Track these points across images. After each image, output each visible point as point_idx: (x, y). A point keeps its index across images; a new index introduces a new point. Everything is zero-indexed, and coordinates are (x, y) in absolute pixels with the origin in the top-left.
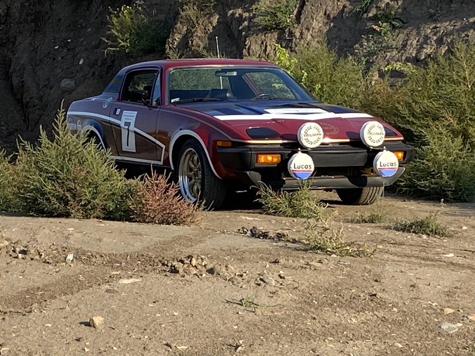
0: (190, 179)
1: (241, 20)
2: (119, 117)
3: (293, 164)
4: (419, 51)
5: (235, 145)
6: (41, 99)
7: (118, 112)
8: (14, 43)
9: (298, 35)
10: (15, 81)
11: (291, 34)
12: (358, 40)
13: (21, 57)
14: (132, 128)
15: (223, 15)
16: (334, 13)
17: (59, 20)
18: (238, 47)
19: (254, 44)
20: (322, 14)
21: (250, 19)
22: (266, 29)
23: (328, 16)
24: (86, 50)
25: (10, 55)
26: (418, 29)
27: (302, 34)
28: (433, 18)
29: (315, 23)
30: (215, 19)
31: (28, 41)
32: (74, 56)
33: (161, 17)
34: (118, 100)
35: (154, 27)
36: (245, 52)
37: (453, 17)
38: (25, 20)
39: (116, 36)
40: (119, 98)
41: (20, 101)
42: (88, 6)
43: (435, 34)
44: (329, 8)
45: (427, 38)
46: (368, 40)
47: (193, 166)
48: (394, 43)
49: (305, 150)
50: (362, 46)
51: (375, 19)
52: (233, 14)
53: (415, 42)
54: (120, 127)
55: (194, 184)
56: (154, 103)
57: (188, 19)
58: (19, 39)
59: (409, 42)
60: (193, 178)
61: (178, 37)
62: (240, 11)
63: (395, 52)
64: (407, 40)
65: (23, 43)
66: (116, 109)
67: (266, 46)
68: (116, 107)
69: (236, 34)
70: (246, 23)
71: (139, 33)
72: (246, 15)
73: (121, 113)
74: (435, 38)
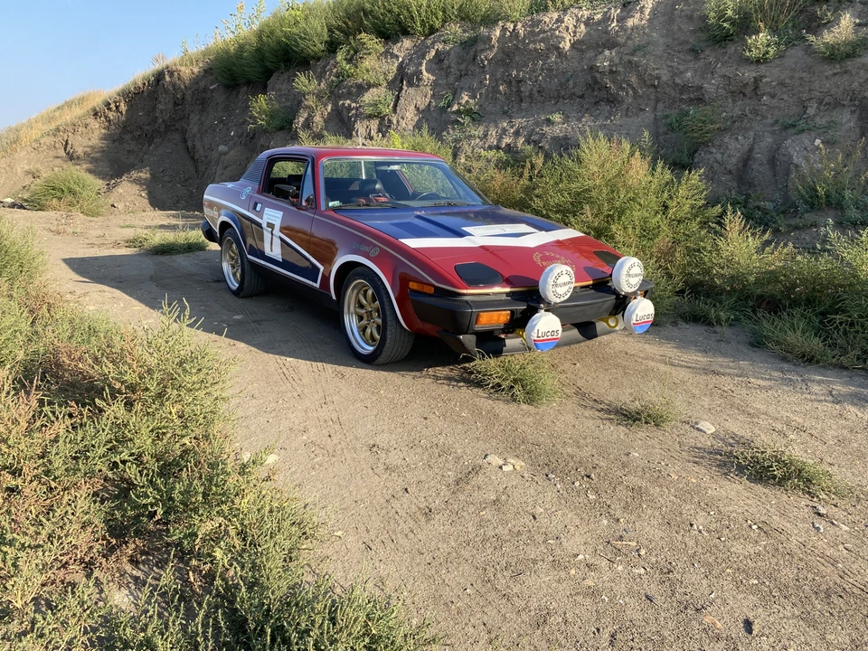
0: (361, 318)
1: (349, 109)
2: (260, 214)
3: (536, 331)
4: (499, 141)
5: (440, 292)
6: (206, 157)
7: (258, 208)
8: (188, 118)
9: (395, 122)
10: (190, 144)
11: (390, 121)
12: (445, 129)
13: (194, 128)
14: (277, 231)
15: (335, 105)
16: (422, 107)
17: (217, 104)
18: (348, 129)
19: (360, 127)
20: (413, 107)
21: (357, 109)
22: (370, 117)
23: (418, 109)
24: (235, 125)
25: (186, 126)
26: (495, 122)
27: (398, 122)
28: (506, 114)
29: (408, 114)
30: (329, 108)
31: (198, 117)
32: (228, 129)
33: (288, 104)
34: (259, 192)
35: (283, 111)
36: (354, 133)
37: (524, 114)
38: (196, 103)
39: (256, 117)
40: (259, 188)
41: (193, 158)
42: (237, 95)
43: (512, 127)
44: (419, 103)
45: (504, 131)
46: (454, 129)
47: (365, 302)
48: (477, 133)
49: (551, 308)
50: (448, 134)
51: (458, 112)
52: (343, 104)
53: (494, 133)
54: (262, 228)
55: (366, 327)
56: (304, 204)
57: (309, 107)
58: (192, 116)
59: (490, 133)
60: (365, 318)
61: (301, 120)
62: (348, 102)
63: (478, 140)
64: (488, 131)
65: (194, 118)
66: (256, 204)
67: (370, 130)
68: (257, 201)
69: (346, 119)
70: (354, 112)
71: (272, 115)
72: (354, 105)
73: (262, 209)
74: (512, 131)
